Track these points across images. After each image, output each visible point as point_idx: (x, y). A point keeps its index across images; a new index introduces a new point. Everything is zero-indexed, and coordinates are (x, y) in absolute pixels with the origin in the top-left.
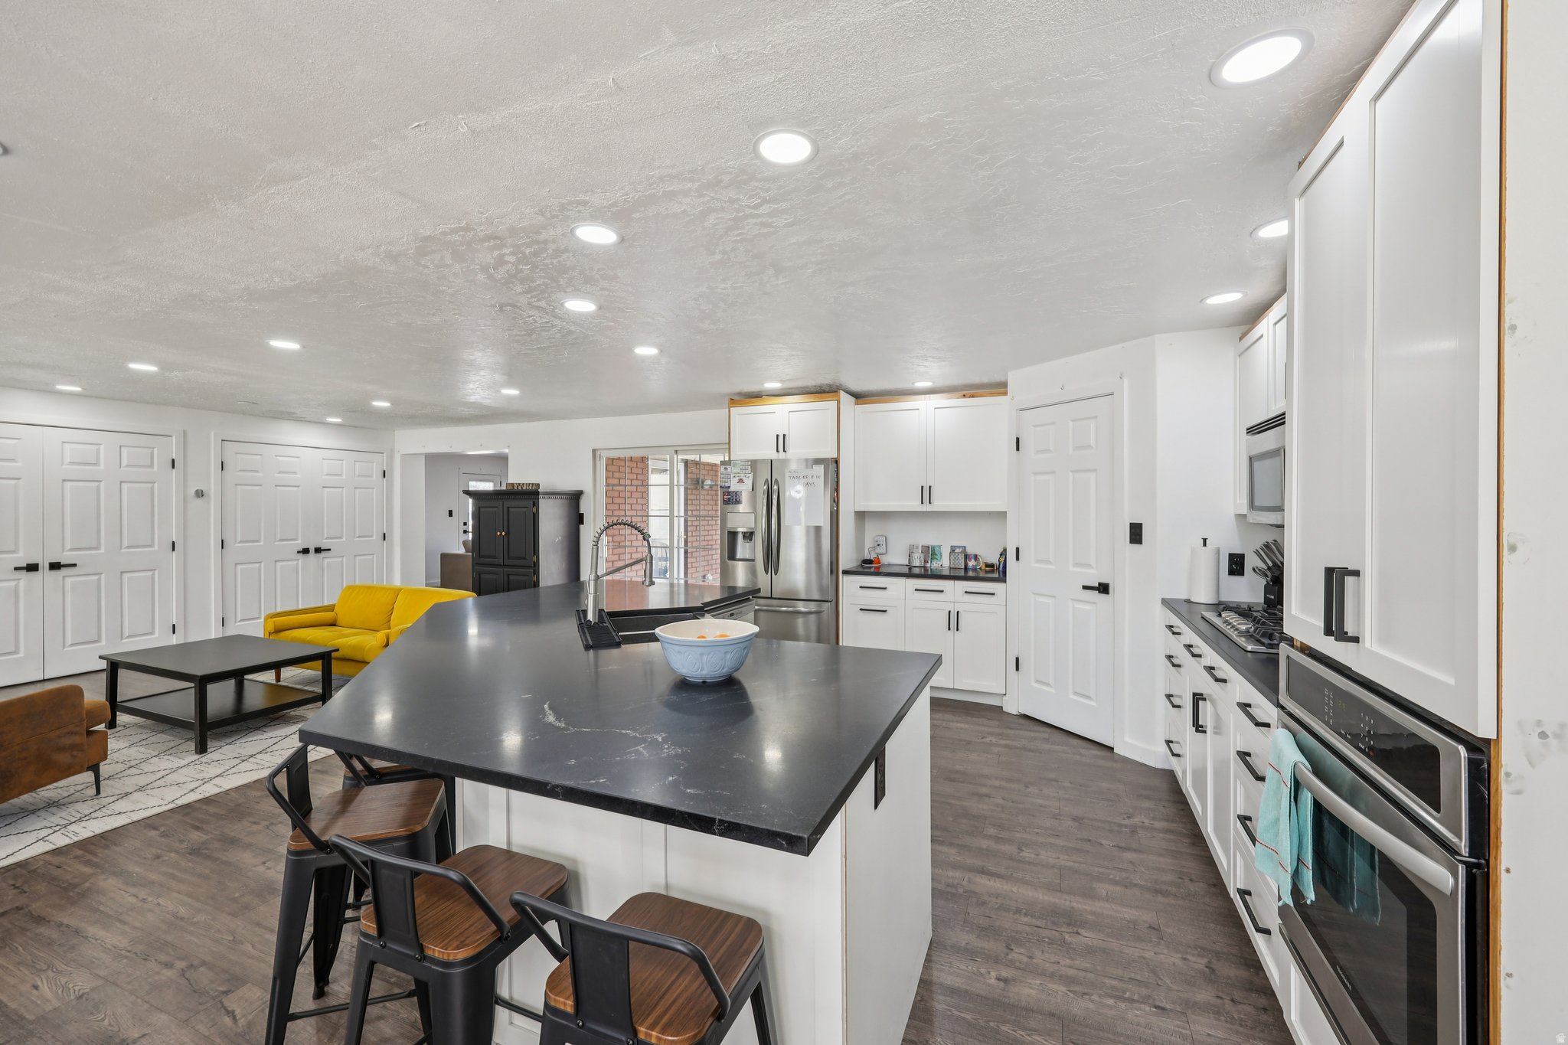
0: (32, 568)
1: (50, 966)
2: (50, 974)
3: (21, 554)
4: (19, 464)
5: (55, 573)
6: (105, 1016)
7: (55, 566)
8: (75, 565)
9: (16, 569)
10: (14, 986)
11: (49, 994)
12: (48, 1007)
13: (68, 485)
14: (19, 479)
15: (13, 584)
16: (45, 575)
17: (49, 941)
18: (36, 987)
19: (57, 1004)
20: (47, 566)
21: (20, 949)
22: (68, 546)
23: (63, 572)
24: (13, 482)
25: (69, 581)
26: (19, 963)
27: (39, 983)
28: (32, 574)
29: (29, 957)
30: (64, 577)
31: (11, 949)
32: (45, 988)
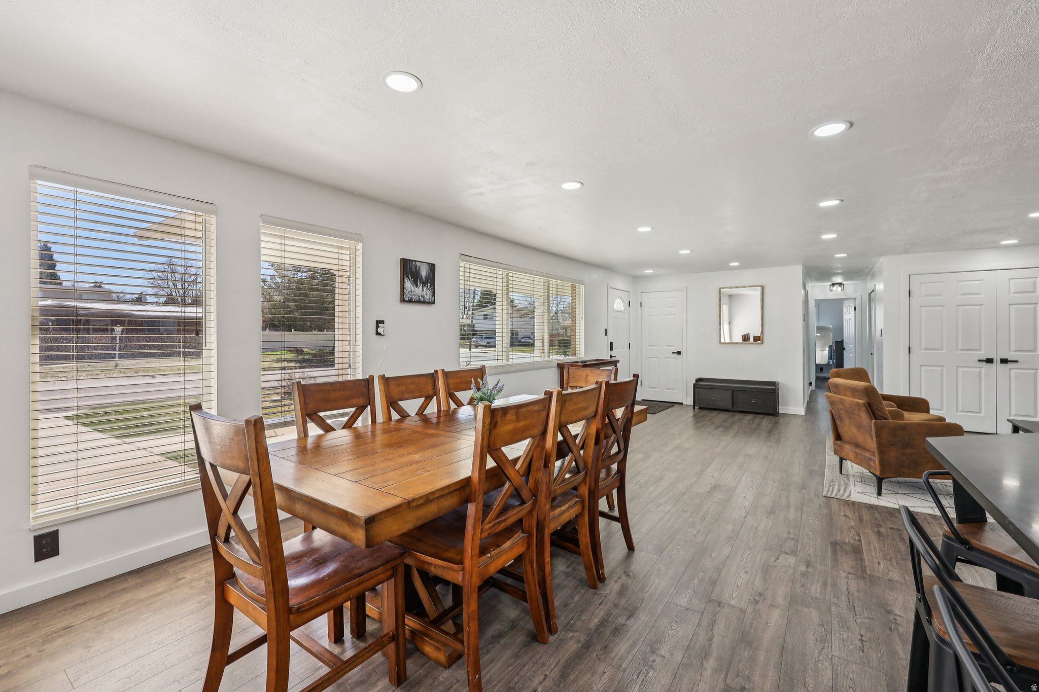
0: (990, 361)
1: (891, 560)
2: (888, 563)
3: (982, 352)
4: (982, 296)
5: (1004, 365)
6: (892, 596)
7: (1004, 361)
8: (1017, 361)
9: (979, 361)
10: (872, 557)
11: (881, 569)
12: (877, 574)
13: (1013, 307)
14: (982, 305)
15: (978, 370)
16: (997, 366)
17: (899, 550)
18: (879, 563)
19: (881, 576)
20: (999, 361)
21: (887, 545)
22: (1013, 348)
23: (1010, 365)
24: (978, 307)
25: (1013, 372)
26: (881, 550)
27: (882, 563)
28: (989, 365)
29: (887, 551)
30: (1010, 369)
31: (883, 543)
32: (882, 566)
